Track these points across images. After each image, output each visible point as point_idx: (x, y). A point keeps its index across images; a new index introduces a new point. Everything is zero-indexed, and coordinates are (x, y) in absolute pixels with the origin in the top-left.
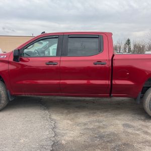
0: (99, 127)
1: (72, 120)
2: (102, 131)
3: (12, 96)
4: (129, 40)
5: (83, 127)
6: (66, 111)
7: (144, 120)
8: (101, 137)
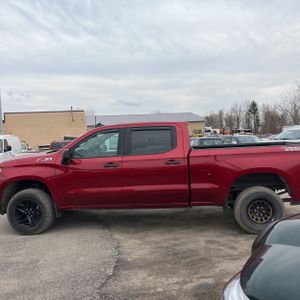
0: (175, 245)
1: (140, 239)
2: (177, 248)
3: (60, 210)
4: (254, 105)
5: (154, 246)
6: (133, 230)
7: (236, 236)
8: (175, 254)
